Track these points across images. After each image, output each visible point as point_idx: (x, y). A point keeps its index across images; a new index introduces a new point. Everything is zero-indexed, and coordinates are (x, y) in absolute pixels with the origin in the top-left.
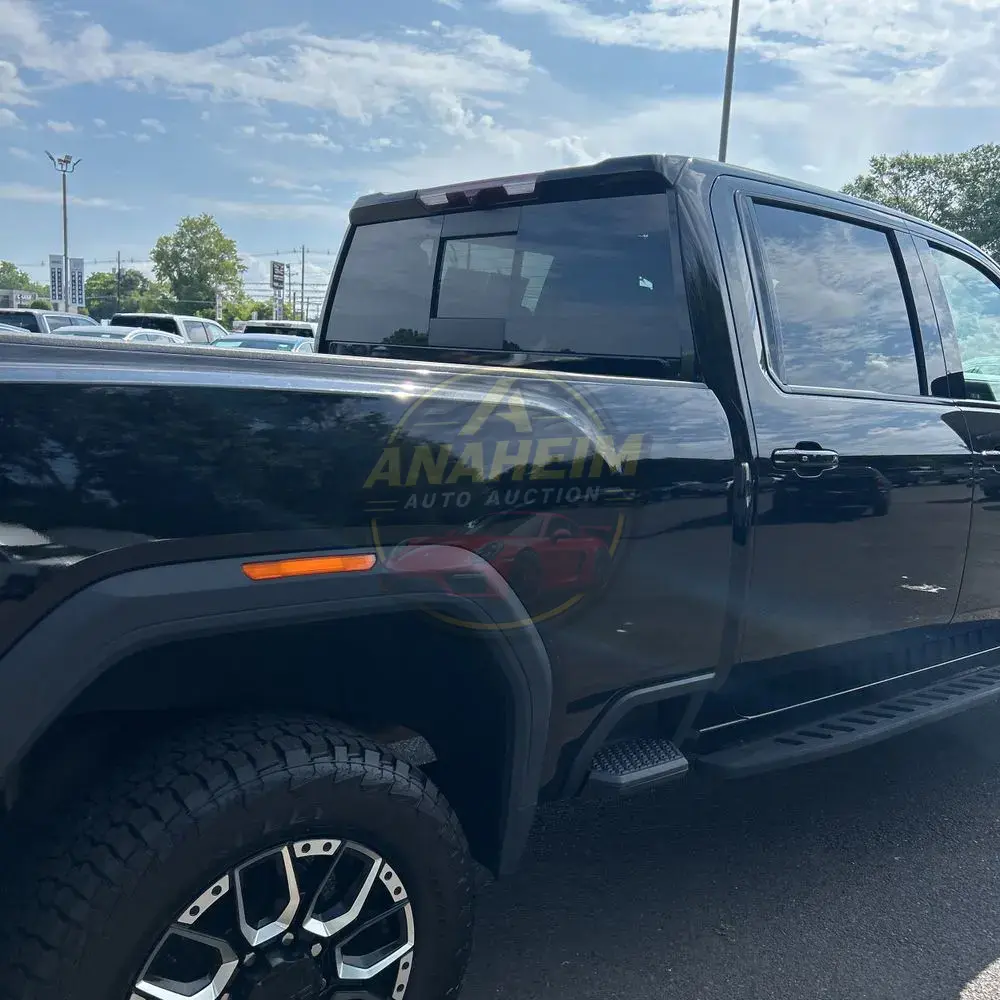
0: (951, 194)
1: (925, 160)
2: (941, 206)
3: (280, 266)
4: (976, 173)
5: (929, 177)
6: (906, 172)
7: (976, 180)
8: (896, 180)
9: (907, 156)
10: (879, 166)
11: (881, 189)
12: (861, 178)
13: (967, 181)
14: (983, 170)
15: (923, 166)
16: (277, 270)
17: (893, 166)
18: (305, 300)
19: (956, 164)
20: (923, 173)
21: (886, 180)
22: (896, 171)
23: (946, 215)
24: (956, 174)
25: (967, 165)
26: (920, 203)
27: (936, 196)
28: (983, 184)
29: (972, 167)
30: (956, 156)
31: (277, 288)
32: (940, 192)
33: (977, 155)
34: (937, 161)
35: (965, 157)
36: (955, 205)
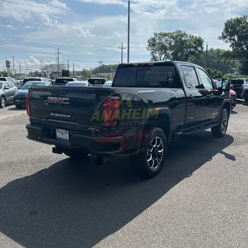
0: (172, 41)
1: (166, 33)
2: (170, 44)
3: (9, 62)
4: (177, 36)
5: (167, 37)
6: (162, 36)
7: (177, 38)
8: (160, 38)
9: (162, 33)
10: (156, 35)
11: (157, 40)
12: (152, 38)
13: (175, 38)
14: (178, 36)
15: (165, 35)
16: (8, 63)
17: (159, 35)
18: (15, 70)
19: (173, 34)
20: (165, 36)
21: (158, 38)
22: (159, 36)
23: (171, 46)
24: (172, 37)
25: (175, 35)
26: (165, 43)
27: (169, 42)
28: (178, 39)
29: (176, 35)
30: (172, 33)
31: (8, 67)
32: (169, 41)
33: (177, 32)
34: (168, 34)
35: (174, 33)
36: (173, 44)
